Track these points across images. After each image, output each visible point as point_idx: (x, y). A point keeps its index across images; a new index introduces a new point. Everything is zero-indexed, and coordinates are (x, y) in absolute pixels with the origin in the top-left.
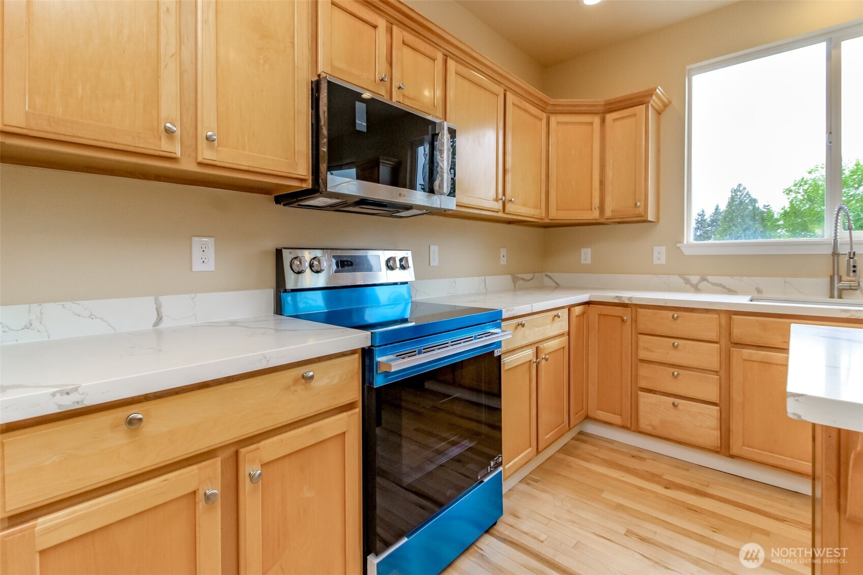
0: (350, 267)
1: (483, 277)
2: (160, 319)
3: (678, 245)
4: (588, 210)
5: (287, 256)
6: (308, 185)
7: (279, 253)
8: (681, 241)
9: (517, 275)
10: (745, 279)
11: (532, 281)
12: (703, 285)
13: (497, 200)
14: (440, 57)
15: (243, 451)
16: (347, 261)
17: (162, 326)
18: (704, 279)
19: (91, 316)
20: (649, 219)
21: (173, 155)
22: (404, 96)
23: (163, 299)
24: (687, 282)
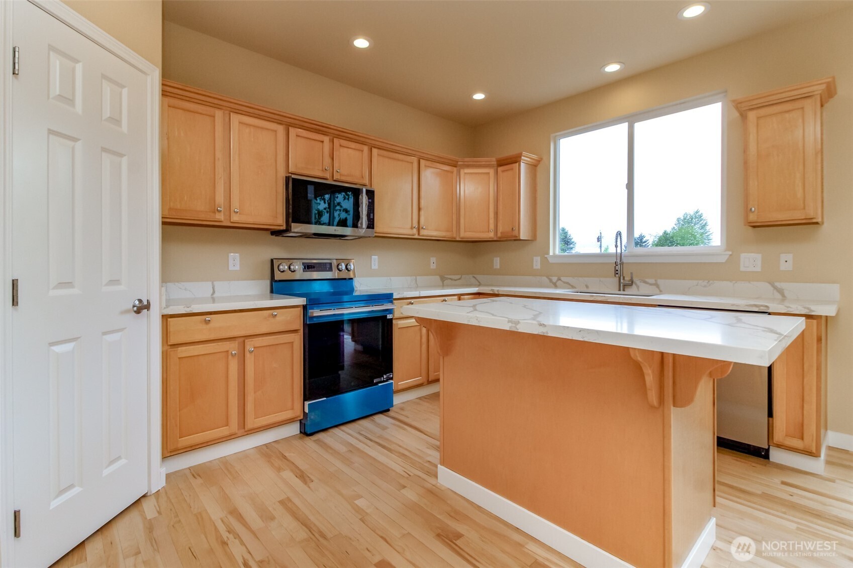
0: (313, 269)
1: (414, 277)
2: (214, 292)
3: (546, 256)
4: (486, 232)
5: (276, 264)
6: (284, 228)
7: (272, 261)
8: (548, 253)
9: (446, 276)
10: (580, 279)
11: (460, 280)
12: (559, 283)
13: (412, 228)
14: (366, 149)
15: (246, 341)
16: (311, 266)
17: (215, 296)
18: (559, 279)
19: (186, 289)
20: (521, 238)
21: (220, 220)
22: (341, 175)
23: (215, 283)
24: (551, 281)
